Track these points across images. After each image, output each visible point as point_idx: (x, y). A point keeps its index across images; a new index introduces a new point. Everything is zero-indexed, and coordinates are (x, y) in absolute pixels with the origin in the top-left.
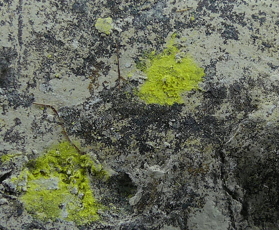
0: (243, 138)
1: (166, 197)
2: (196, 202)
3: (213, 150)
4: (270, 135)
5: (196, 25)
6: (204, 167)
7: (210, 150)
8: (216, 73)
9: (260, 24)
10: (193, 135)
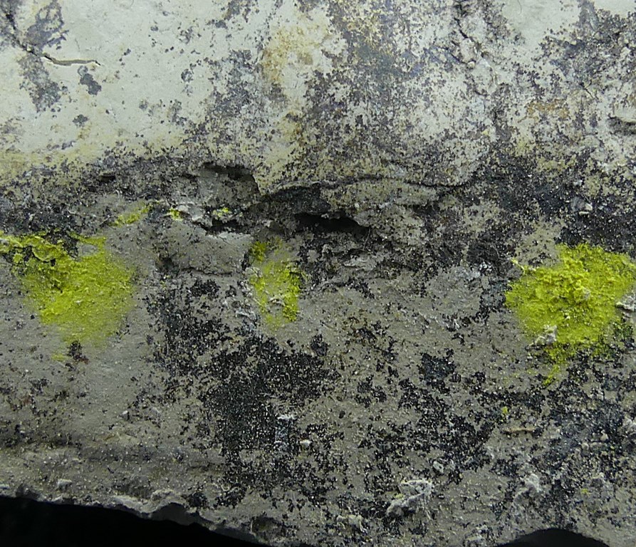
0: (453, 156)
1: (617, 70)
2: (557, 51)
3: (515, 142)
4: (401, 151)
5: (500, 397)
6: (536, 114)
7: (521, 144)
8: (483, 293)
9: (372, 379)
10: (550, 179)
